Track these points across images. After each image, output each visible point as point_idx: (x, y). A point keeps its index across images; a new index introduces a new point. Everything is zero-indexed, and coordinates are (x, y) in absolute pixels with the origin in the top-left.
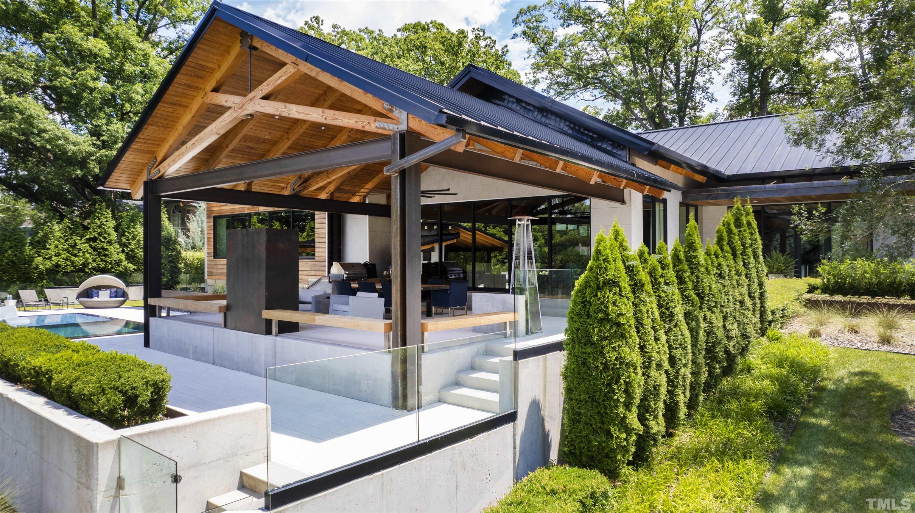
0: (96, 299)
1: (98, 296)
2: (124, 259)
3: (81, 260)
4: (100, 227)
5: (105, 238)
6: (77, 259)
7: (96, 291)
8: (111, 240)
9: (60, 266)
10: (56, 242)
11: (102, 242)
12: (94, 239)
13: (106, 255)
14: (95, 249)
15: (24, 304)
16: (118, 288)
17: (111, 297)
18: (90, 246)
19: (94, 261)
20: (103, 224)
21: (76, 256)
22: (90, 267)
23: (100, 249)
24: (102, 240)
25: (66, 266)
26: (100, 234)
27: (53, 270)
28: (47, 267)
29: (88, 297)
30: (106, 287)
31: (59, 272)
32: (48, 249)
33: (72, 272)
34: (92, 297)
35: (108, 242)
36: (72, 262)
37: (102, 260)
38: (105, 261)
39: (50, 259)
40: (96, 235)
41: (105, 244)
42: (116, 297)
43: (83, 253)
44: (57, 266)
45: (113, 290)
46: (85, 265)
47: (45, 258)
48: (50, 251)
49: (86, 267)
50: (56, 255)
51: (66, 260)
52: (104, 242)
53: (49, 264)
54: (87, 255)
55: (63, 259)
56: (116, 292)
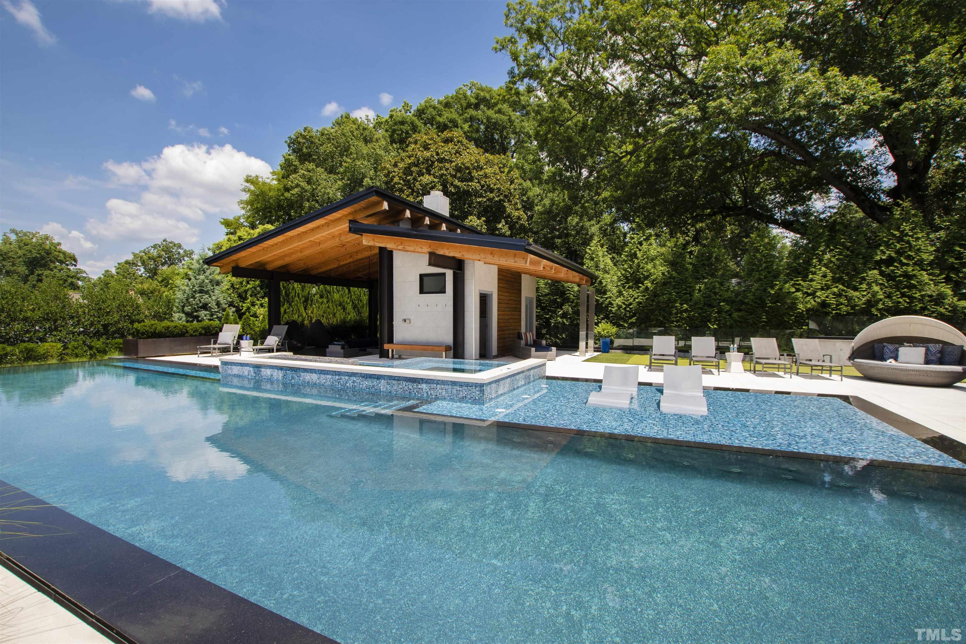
0: (891, 362)
1: (896, 358)
2: (949, 292)
3: (863, 296)
4: (900, 240)
5: (909, 257)
6: (856, 294)
7: (891, 347)
8: (922, 260)
9: (829, 305)
10: (823, 269)
11: (903, 264)
12: (889, 261)
13: (911, 287)
14: (890, 277)
15: (755, 360)
16: (945, 343)
17: (927, 362)
18: (882, 273)
19: (889, 296)
20: (907, 235)
21: (856, 289)
22: (880, 306)
23: (901, 276)
24: (905, 261)
25: (837, 305)
26: (900, 253)
27: (817, 311)
28: (809, 306)
29: (874, 358)
30: (915, 341)
31: (827, 314)
32: (812, 280)
33: (848, 314)
34: (883, 359)
35: (915, 264)
36: (849, 299)
37: (903, 295)
38: (910, 297)
39: (813, 294)
40: (893, 255)
41: (910, 269)
42: (941, 362)
43: (868, 284)
44: (824, 304)
45: (934, 348)
46: (870, 304)
47: (806, 293)
48: (814, 283)
49: (873, 306)
50: (822, 289)
51: (839, 295)
52: (908, 265)
53: (811, 303)
54: (876, 288)
55: (834, 294)
56: (941, 352)
